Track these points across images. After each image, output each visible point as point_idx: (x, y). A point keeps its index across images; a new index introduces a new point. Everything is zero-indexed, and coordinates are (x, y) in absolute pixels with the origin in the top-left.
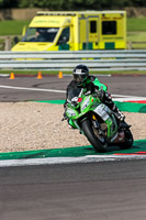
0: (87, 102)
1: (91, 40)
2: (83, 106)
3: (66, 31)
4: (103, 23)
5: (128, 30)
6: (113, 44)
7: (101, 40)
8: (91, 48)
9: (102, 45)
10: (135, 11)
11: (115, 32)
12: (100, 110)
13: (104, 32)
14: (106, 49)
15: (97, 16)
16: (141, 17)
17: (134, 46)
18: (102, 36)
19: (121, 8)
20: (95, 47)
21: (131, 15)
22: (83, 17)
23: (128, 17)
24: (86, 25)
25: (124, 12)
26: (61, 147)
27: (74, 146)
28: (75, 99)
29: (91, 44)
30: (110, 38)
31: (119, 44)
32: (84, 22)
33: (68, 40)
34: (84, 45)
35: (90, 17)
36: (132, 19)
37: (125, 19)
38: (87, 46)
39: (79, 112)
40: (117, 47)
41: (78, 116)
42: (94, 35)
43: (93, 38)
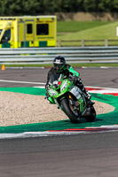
0: (65, 85)
1: (28, 39)
2: (62, 88)
3: (8, 32)
4: (38, 26)
5: (58, 31)
6: (46, 43)
7: (36, 39)
8: (28, 46)
9: (37, 44)
10: (64, 15)
11: (47, 33)
12: (75, 91)
13: (38, 33)
14: (40, 46)
15: (33, 20)
16: (68, 20)
17: (63, 44)
18: (36, 36)
19: (52, 14)
20: (31, 45)
21: (60, 19)
22: (21, 21)
23: (58, 20)
24: (23, 27)
25: (55, 17)
26: (4, 125)
27: (15, 124)
28: (56, 82)
29: (28, 43)
30: (43, 38)
31: (50, 43)
32: (22, 25)
33: (9, 39)
34: (22, 43)
35: (27, 21)
36: (61, 22)
37: (55, 22)
38: (24, 44)
39: (59, 92)
40: (48, 45)
41: (58, 95)
42: (30, 35)
43: (29, 38)
